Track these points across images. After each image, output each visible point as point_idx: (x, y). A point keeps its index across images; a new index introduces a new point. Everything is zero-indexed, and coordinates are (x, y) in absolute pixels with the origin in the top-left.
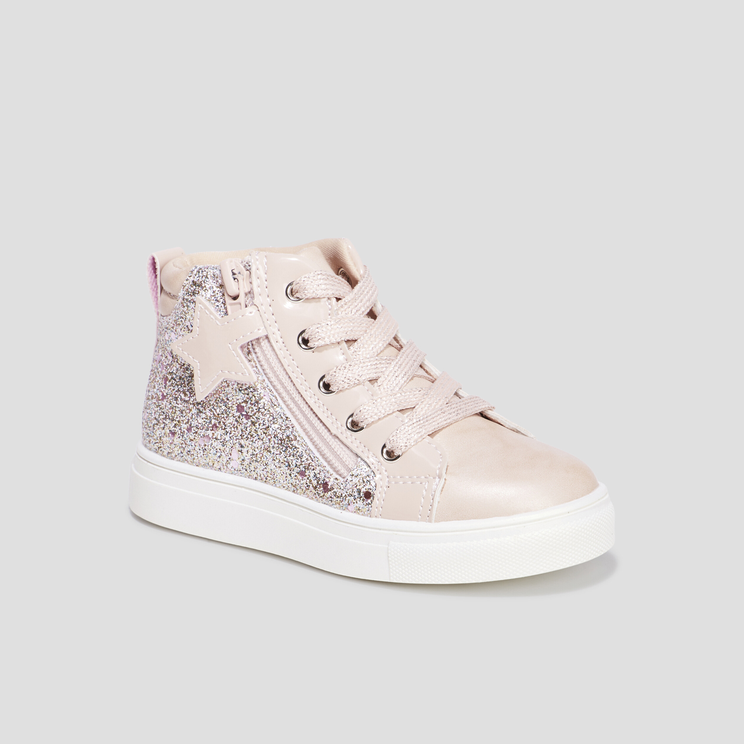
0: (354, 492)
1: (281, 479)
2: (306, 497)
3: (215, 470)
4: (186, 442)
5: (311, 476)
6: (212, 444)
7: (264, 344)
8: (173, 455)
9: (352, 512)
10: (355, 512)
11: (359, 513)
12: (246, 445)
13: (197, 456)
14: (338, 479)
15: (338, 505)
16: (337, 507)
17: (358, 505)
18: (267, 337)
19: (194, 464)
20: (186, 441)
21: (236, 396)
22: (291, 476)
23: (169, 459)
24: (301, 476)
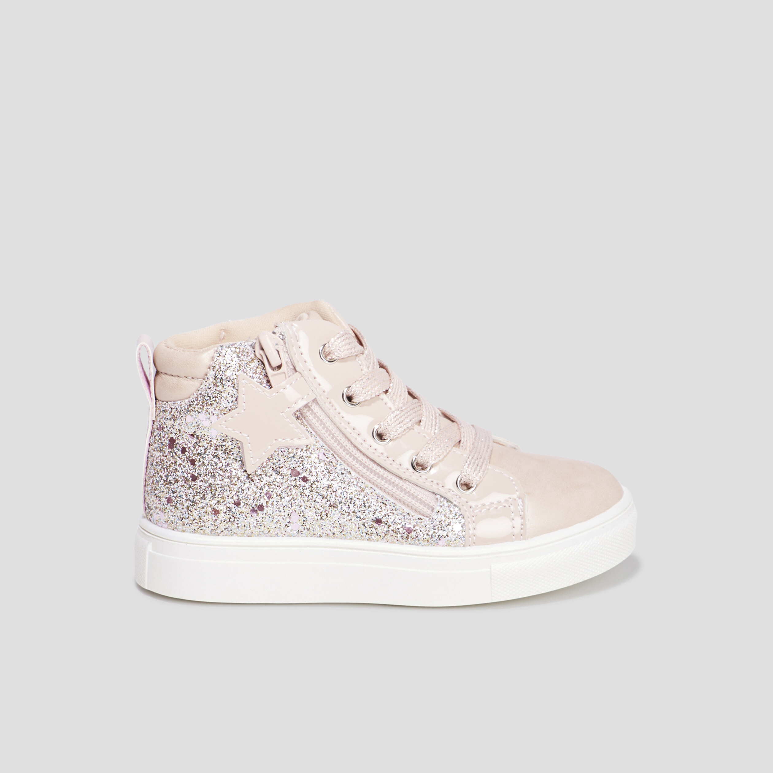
0: (444, 527)
1: (352, 530)
2: (385, 542)
3: (271, 536)
4: (235, 516)
5: (389, 522)
6: (267, 512)
7: (314, 407)
8: (219, 531)
9: (443, 546)
10: (446, 545)
11: (450, 546)
12: (307, 506)
13: (250, 527)
14: (422, 518)
15: (427, 543)
16: (425, 545)
17: (450, 538)
18: (315, 401)
19: (245, 536)
20: (235, 514)
21: (288, 462)
22: (365, 526)
23: (213, 536)
24: (377, 524)
